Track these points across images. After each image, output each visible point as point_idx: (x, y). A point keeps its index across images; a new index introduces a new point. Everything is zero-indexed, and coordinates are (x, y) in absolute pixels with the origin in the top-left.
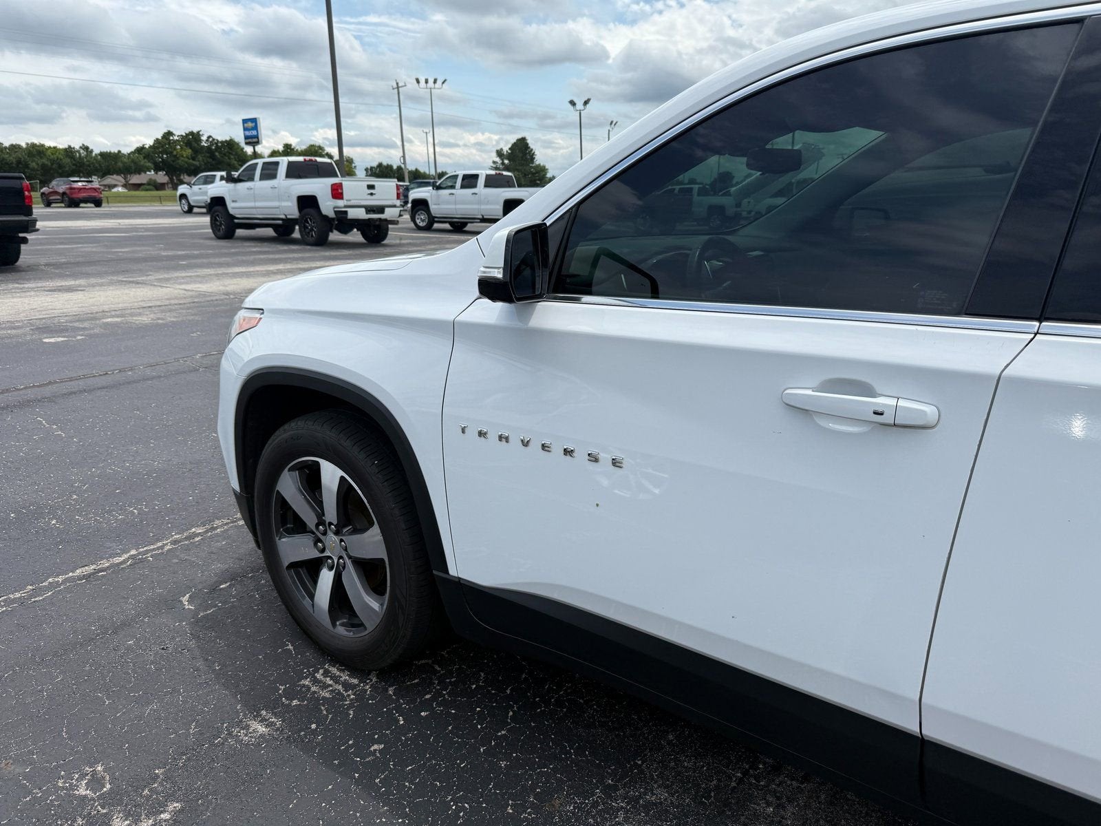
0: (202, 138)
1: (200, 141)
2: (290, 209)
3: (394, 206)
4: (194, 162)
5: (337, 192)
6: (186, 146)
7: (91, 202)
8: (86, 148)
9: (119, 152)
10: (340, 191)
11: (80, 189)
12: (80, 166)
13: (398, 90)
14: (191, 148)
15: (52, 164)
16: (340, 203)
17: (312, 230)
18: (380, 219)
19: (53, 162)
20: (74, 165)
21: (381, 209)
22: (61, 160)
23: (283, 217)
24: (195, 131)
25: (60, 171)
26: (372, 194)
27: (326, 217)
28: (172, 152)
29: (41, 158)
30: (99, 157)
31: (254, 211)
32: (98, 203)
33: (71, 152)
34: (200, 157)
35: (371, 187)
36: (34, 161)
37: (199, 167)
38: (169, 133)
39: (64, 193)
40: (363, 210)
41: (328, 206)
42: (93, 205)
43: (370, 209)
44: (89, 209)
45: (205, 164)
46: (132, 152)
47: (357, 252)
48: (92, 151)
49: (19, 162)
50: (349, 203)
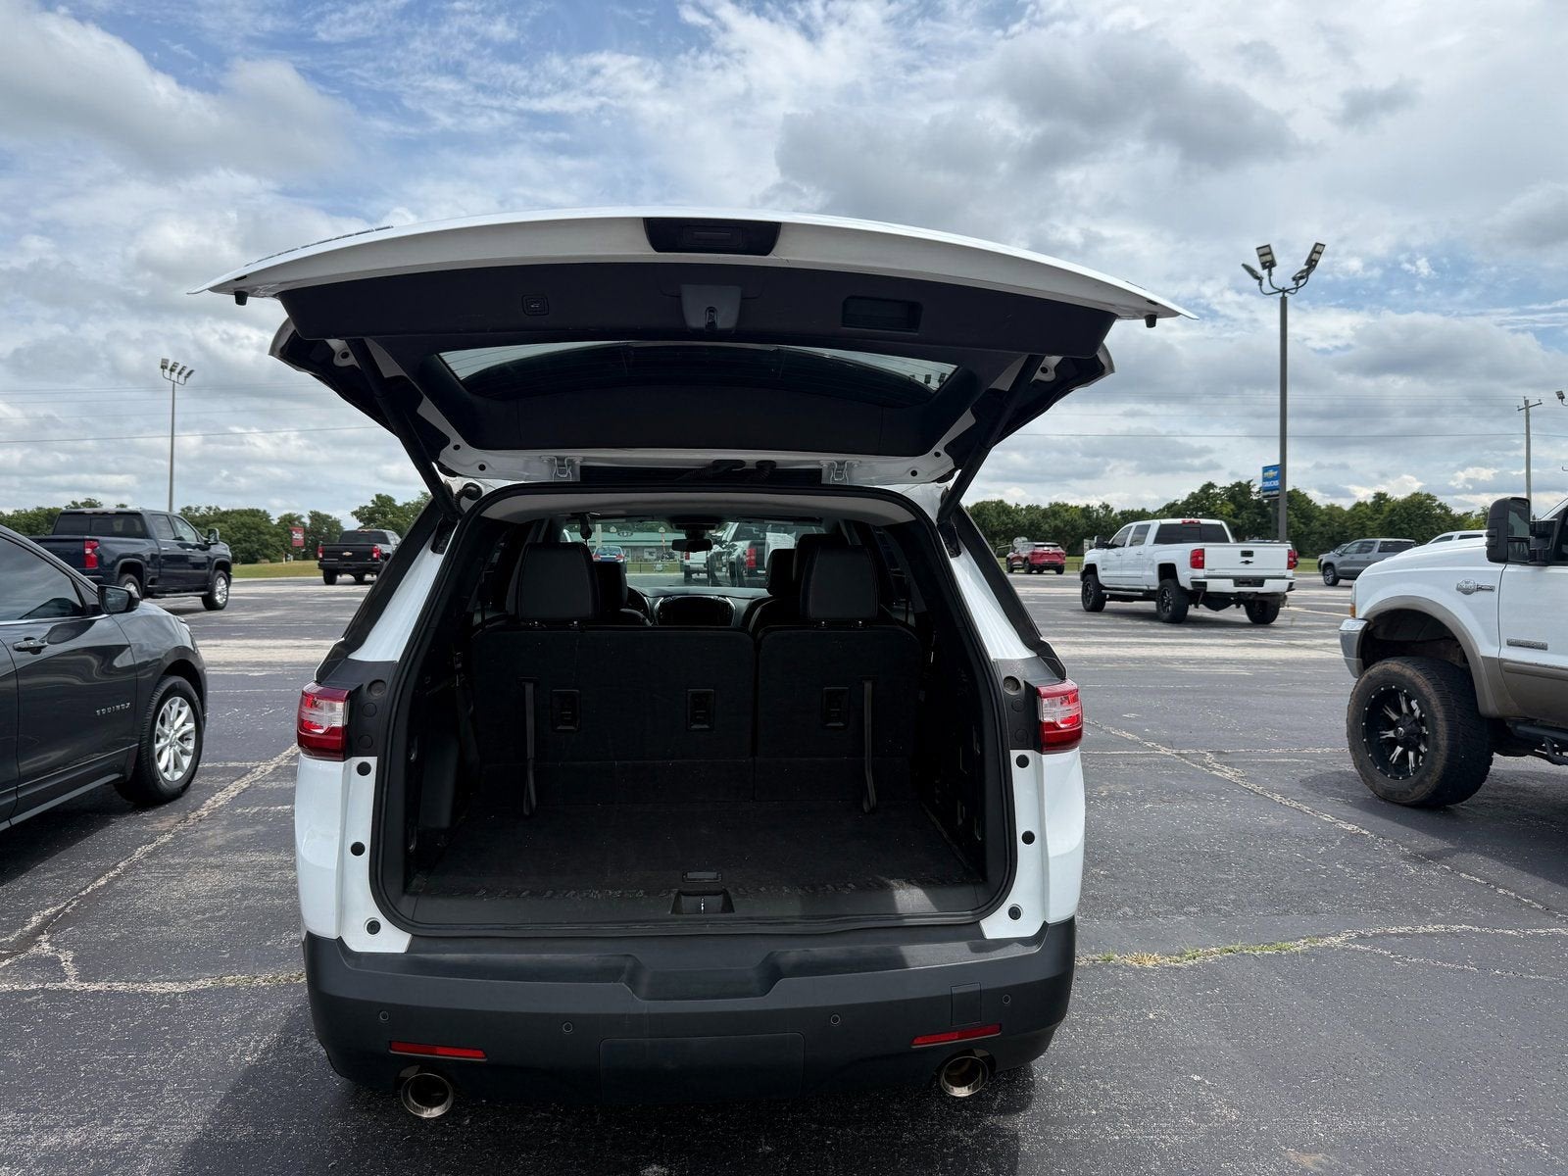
0: (1253, 490)
1: (1250, 492)
2: (1151, 579)
3: (1284, 578)
4: (1236, 521)
5: (1197, 560)
6: (1229, 500)
7: (1052, 569)
8: (1106, 507)
9: (1144, 510)
10: (1200, 558)
11: (1042, 554)
12: (1096, 528)
13: (1527, 412)
14: (1234, 504)
15: (1065, 526)
16: (1199, 573)
17: (1168, 604)
18: (1257, 593)
19: (1066, 523)
20: (1088, 526)
21: (1259, 581)
22: (1076, 521)
23: (1145, 588)
24: (1244, 482)
25: (1073, 533)
26: (1247, 562)
27: (1183, 589)
28: (1209, 509)
29: (1056, 519)
30: (1119, 517)
31: (1120, 581)
32: (1060, 570)
33: (1089, 512)
34: (1244, 514)
35: (1246, 554)
36: (1047, 522)
37: (1241, 527)
38: (1210, 485)
39: (1026, 558)
40: (1231, 581)
41: (1186, 576)
42: (1054, 572)
43: (1239, 581)
44: (1050, 575)
45: (1250, 522)
46: (1160, 510)
47: (1243, 631)
48: (1111, 511)
49: (1032, 524)
50: (1212, 573)
